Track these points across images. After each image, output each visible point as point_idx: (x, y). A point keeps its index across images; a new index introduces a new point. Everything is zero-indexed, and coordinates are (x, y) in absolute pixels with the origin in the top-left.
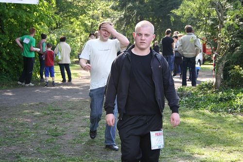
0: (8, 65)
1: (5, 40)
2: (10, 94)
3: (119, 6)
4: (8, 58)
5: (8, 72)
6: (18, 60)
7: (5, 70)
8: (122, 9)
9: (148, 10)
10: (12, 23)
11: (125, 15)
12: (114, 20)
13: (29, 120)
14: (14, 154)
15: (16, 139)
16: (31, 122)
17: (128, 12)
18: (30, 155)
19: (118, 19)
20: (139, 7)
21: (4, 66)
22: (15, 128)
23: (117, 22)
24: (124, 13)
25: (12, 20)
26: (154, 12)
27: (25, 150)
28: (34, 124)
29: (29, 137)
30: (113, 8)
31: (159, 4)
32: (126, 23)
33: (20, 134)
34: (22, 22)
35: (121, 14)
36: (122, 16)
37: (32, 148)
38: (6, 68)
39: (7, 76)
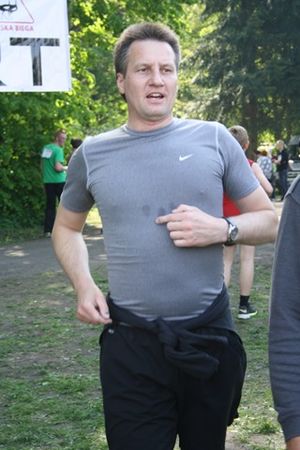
0: (12, 199)
1: (5, 154)
2: (20, 254)
3: (209, 78)
4: (12, 187)
5: (13, 212)
6: (30, 188)
7: (8, 208)
8: (215, 84)
9: (263, 83)
10: (17, 122)
11: (222, 96)
12: (201, 104)
13: (57, 303)
14: (36, 368)
15: (37, 340)
16: (62, 307)
17: (228, 88)
18: (64, 370)
19: (208, 103)
20: (246, 80)
21: (5, 200)
22: (33, 319)
23: (207, 107)
24: (219, 90)
25: (17, 117)
26: (275, 88)
27: (55, 360)
28: (67, 309)
29: (59, 336)
30: (198, 82)
31: (284, 70)
32: (224, 110)
33: (44, 330)
34: (35, 118)
35: (216, 93)
36: (216, 96)
37: (67, 355)
38: (10, 205)
39: (12, 220)
